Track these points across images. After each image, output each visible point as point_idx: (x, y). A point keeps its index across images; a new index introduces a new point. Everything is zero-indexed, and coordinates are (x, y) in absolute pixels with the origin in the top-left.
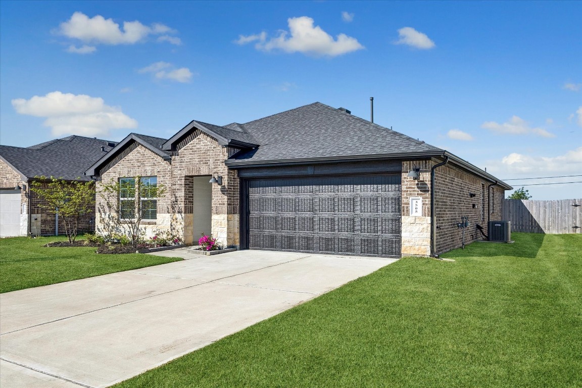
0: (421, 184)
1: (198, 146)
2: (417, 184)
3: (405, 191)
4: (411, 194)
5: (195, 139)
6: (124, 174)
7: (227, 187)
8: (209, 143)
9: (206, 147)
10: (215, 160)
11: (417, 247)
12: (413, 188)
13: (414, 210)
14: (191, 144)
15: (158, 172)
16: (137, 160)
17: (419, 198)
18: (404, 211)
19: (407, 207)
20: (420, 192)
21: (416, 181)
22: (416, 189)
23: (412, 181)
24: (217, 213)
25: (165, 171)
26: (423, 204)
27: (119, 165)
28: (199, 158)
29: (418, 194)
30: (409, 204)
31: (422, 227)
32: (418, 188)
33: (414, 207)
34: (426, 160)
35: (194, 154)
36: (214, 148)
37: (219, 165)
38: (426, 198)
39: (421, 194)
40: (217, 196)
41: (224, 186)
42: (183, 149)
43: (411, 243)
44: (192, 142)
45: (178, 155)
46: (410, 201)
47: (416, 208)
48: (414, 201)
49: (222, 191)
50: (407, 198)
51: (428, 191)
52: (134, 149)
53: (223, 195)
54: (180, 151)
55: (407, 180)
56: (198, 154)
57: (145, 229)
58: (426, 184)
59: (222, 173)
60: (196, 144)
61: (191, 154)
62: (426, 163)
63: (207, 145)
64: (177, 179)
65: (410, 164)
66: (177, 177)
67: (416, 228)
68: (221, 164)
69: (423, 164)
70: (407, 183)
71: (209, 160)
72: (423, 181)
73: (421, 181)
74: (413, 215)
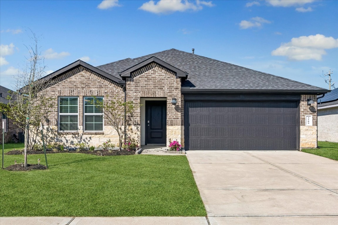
0: (312, 108)
1: (153, 76)
2: (310, 108)
3: (303, 112)
4: (306, 113)
5: (150, 70)
6: (66, 93)
7: (180, 106)
8: (163, 74)
9: (161, 77)
10: (170, 87)
11: (310, 143)
12: (307, 110)
13: (307, 122)
14: (146, 74)
15: (105, 93)
16: (81, 82)
17: (311, 115)
18: (302, 123)
19: (304, 121)
20: (311, 113)
21: (309, 106)
22: (309, 111)
23: (307, 106)
24: (171, 125)
25: (113, 93)
26: (313, 119)
27: (59, 86)
28: (154, 85)
29: (310, 114)
30: (305, 119)
31: (312, 132)
32: (310, 110)
33: (307, 121)
34: (314, 95)
35: (149, 81)
36: (169, 78)
37: (174, 91)
38: (315, 116)
39: (312, 114)
40: (172, 113)
41: (178, 105)
42: (138, 76)
43: (306, 141)
44: (147, 72)
45: (133, 81)
46: (306, 117)
47: (308, 121)
48: (307, 117)
49: (175, 109)
50: (304, 116)
51: (316, 112)
52: (77, 73)
53: (176, 112)
54: (135, 78)
55: (304, 105)
56: (153, 81)
57: (90, 138)
58: (314, 108)
59: (176, 96)
60: (151, 74)
61: (145, 81)
62: (314, 96)
63: (162, 76)
64: (132, 99)
65: (305, 96)
66: (133, 98)
67: (309, 133)
68: (175, 90)
69: (313, 97)
70: (304, 107)
71: (164, 87)
72: (313, 106)
73: (312, 106)
74: (307, 125)
